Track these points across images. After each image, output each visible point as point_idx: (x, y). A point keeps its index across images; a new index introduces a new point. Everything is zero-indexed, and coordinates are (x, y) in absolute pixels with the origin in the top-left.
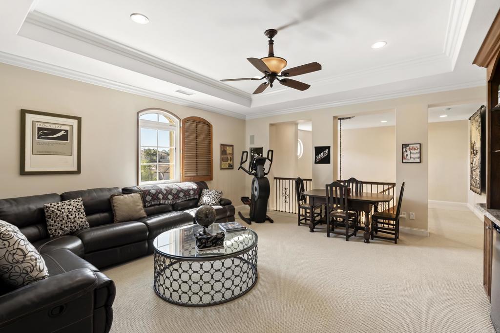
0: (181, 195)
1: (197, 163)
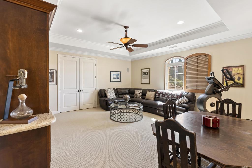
0: (170, 96)
1: (197, 81)
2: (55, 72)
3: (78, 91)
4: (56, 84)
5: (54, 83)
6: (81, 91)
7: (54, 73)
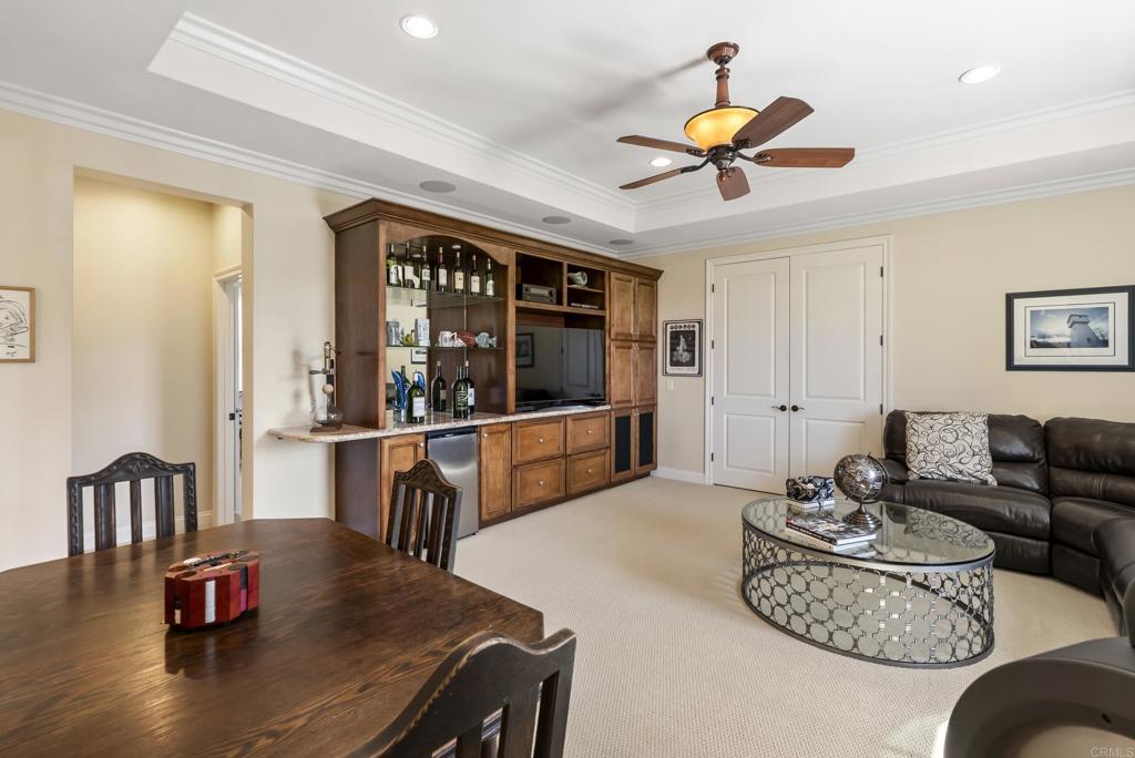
2: (697, 329)
3: (783, 408)
4: (700, 373)
5: (695, 370)
6: (795, 409)
7: (694, 332)
